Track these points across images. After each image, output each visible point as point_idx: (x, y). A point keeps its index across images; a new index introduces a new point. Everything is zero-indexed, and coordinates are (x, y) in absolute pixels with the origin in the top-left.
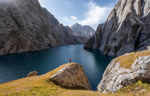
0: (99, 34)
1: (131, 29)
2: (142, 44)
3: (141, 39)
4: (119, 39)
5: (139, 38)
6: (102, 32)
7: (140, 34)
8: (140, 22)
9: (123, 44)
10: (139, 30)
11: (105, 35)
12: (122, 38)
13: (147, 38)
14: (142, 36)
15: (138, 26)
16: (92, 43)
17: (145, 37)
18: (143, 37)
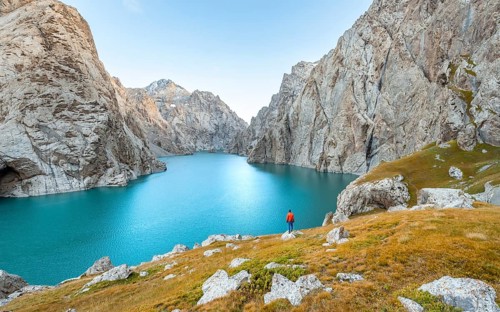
0: (284, 130)
1: (361, 130)
2: (375, 151)
3: (373, 145)
4: (341, 144)
5: (370, 142)
6: (292, 126)
7: (371, 139)
8: (370, 121)
9: (349, 152)
10: (369, 132)
11: (302, 133)
12: (346, 142)
13: (381, 144)
14: (374, 140)
15: (368, 126)
16: (268, 149)
17: (378, 143)
18: (376, 142)
